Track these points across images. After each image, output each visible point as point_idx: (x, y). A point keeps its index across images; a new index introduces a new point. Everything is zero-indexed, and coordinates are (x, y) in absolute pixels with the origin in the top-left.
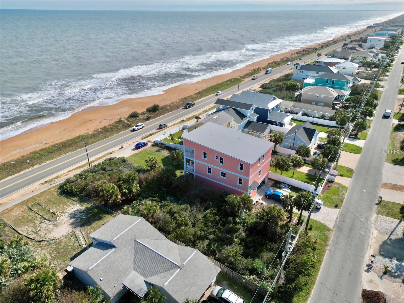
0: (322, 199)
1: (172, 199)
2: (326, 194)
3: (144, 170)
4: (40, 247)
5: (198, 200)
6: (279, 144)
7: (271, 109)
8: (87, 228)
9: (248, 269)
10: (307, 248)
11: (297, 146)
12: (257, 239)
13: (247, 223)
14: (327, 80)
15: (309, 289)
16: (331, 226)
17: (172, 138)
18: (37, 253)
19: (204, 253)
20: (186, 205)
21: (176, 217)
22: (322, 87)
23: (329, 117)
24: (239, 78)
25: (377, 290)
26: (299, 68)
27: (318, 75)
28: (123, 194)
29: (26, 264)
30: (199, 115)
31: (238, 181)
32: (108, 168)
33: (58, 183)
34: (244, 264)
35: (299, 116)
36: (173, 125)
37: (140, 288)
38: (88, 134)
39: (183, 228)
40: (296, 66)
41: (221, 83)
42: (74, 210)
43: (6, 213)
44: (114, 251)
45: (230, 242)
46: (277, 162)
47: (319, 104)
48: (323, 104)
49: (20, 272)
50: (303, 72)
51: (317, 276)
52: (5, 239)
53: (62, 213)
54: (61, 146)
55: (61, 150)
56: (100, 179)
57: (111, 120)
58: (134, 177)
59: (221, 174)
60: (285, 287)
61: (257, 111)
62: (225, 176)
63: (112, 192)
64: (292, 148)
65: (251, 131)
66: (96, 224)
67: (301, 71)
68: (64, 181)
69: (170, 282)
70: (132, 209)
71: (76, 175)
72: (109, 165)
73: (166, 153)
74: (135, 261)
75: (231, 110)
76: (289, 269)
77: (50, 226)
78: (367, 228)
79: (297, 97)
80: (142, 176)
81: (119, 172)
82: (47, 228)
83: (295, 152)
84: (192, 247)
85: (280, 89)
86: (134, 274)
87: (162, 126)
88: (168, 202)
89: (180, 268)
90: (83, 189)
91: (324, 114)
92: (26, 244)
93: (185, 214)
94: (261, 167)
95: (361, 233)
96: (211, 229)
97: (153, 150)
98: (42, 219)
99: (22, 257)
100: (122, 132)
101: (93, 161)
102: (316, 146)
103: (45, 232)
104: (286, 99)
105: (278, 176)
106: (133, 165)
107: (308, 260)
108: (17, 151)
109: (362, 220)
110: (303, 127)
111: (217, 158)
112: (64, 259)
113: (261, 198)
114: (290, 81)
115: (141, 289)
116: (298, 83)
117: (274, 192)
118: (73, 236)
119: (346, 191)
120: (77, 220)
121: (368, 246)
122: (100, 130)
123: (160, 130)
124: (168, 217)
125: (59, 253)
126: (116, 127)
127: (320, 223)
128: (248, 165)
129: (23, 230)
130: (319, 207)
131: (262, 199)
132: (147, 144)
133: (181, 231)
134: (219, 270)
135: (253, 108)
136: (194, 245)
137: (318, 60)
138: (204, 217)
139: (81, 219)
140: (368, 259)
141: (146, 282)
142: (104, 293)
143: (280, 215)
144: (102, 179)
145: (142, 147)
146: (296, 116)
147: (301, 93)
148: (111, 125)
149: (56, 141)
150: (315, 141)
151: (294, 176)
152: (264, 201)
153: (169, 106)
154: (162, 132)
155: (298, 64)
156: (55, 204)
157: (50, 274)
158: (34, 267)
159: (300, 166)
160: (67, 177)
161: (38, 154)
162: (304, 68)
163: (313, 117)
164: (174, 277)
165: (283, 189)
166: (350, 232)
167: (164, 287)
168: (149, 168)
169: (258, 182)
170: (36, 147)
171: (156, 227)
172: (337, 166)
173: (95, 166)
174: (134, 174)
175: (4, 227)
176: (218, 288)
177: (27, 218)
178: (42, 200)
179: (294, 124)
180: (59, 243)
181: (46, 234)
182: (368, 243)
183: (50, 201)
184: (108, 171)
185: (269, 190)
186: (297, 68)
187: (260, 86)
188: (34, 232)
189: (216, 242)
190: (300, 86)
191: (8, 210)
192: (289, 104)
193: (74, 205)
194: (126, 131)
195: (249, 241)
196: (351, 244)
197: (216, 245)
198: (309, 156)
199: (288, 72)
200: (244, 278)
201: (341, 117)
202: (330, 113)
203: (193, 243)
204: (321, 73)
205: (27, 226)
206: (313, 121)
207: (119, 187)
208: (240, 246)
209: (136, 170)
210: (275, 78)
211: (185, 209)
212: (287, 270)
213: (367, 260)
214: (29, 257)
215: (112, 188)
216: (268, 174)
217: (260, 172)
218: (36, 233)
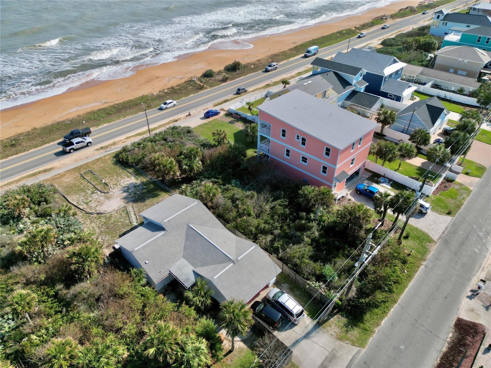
0: (432, 202)
1: (238, 183)
2: (439, 196)
3: (211, 145)
4: (90, 219)
5: (268, 187)
6: (388, 126)
7: (388, 76)
8: (140, 204)
9: (314, 275)
10: (395, 260)
11: (412, 130)
12: (334, 241)
13: (324, 222)
14: (480, 37)
15: (387, 307)
16: (435, 237)
17: (250, 107)
18: (85, 225)
19: (266, 249)
20: (252, 192)
21: (238, 204)
22: (469, 48)
23: (470, 92)
24: (354, 29)
25: (477, 321)
26: (442, 17)
27: (467, 29)
28: (183, 171)
29: (72, 235)
30: (290, 79)
31: (322, 169)
32: (170, 139)
33: (114, 151)
34: (311, 268)
35: (427, 88)
36: (255, 90)
37: (187, 277)
38: (153, 94)
39: (245, 217)
40: (437, 14)
41: (327, 36)
42: (128, 183)
43: (58, 178)
44: (163, 234)
45: (298, 241)
46: (380, 149)
47: (459, 72)
48: (465, 73)
49: (66, 243)
50: (446, 23)
51: (402, 294)
52: (54, 207)
53: (115, 184)
54: (121, 107)
55: (120, 112)
56: (160, 150)
57: (182, 79)
58: (197, 153)
59: (301, 159)
60: (357, 301)
61: (367, 77)
62: (306, 162)
63: (170, 167)
64: (405, 131)
65: (354, 105)
66: (151, 201)
67: (443, 23)
68: (120, 149)
69: (220, 276)
70: (191, 189)
71: (134, 143)
72: (172, 135)
73: (240, 126)
74: (185, 248)
75: (332, 74)
76: (365, 281)
77: (101, 198)
78: (484, 245)
79: (430, 60)
80: (207, 152)
81: (182, 145)
82: (98, 200)
83: (408, 137)
84: (253, 240)
85: (408, 48)
86: (183, 262)
87: (241, 91)
88: (233, 186)
89: (233, 262)
90: (140, 161)
91: (463, 88)
92: (74, 215)
93: (249, 202)
94: (356, 154)
95: (475, 250)
96: (278, 223)
97: (226, 121)
98: (94, 189)
99: (68, 228)
100: (192, 95)
101: (154, 128)
102: (441, 131)
103: (96, 203)
104: (413, 62)
105: (378, 166)
106: (198, 137)
107: (393, 274)
108: (75, 109)
109: (481, 234)
110: (427, 105)
111: (298, 138)
112: (113, 235)
113: (349, 193)
114: (425, 37)
115: (188, 279)
116: (435, 40)
117: (368, 187)
118: (124, 212)
119: (468, 195)
120: (130, 194)
121: (480, 268)
122: (166, 91)
123: (238, 95)
124: (229, 203)
125: (108, 228)
126: (185, 88)
127: (421, 231)
128: (337, 150)
129: (73, 199)
130: (424, 211)
131: (351, 194)
132: (220, 113)
133: (241, 221)
134: (280, 271)
135: (362, 74)
136: (255, 238)
137: (474, 7)
138: (272, 208)
139: (135, 194)
140: (476, 283)
141: (194, 272)
142: (148, 278)
143: (366, 217)
144: (161, 150)
145: (212, 116)
146: (422, 88)
147: (437, 55)
148: (180, 85)
149: (117, 100)
150: (441, 124)
151: (400, 168)
152: (353, 197)
153: (254, 64)
154: (240, 98)
155: (441, 12)
156: (109, 173)
157: (93, 250)
158: (80, 240)
159: (410, 157)
160: (123, 145)
161: (96, 115)
162: (449, 18)
163: (448, 91)
164: (226, 271)
165: (381, 184)
166: (460, 247)
167: (212, 280)
168: (217, 143)
169: (349, 173)
170: (95, 106)
171: (214, 213)
172: (464, 161)
173: (156, 134)
174: (197, 148)
175: (54, 193)
176: (277, 290)
177: (79, 187)
178: (95, 168)
179: (418, 99)
180: (109, 217)
181: (96, 206)
182: (481, 264)
183: (104, 170)
184: (170, 142)
185: (362, 184)
186: (438, 17)
187: (380, 42)
188: (84, 202)
189: (282, 239)
190: (437, 45)
191: (60, 175)
192: (416, 70)
193: (128, 177)
194: (196, 94)
195: (323, 242)
196: (456, 261)
197: (281, 243)
198: (427, 144)
199: (426, 23)
200: (308, 284)
201: (486, 94)
202: (472, 85)
203: (254, 237)
204: (473, 27)
205: (78, 195)
206: (445, 96)
207: (179, 162)
208: (310, 247)
209: (201, 143)
210: (404, 32)
211: (250, 197)
212: (363, 282)
213: (473, 283)
214: (76, 229)
215: (170, 163)
216: (365, 163)
217: (353, 160)
218: (87, 204)
